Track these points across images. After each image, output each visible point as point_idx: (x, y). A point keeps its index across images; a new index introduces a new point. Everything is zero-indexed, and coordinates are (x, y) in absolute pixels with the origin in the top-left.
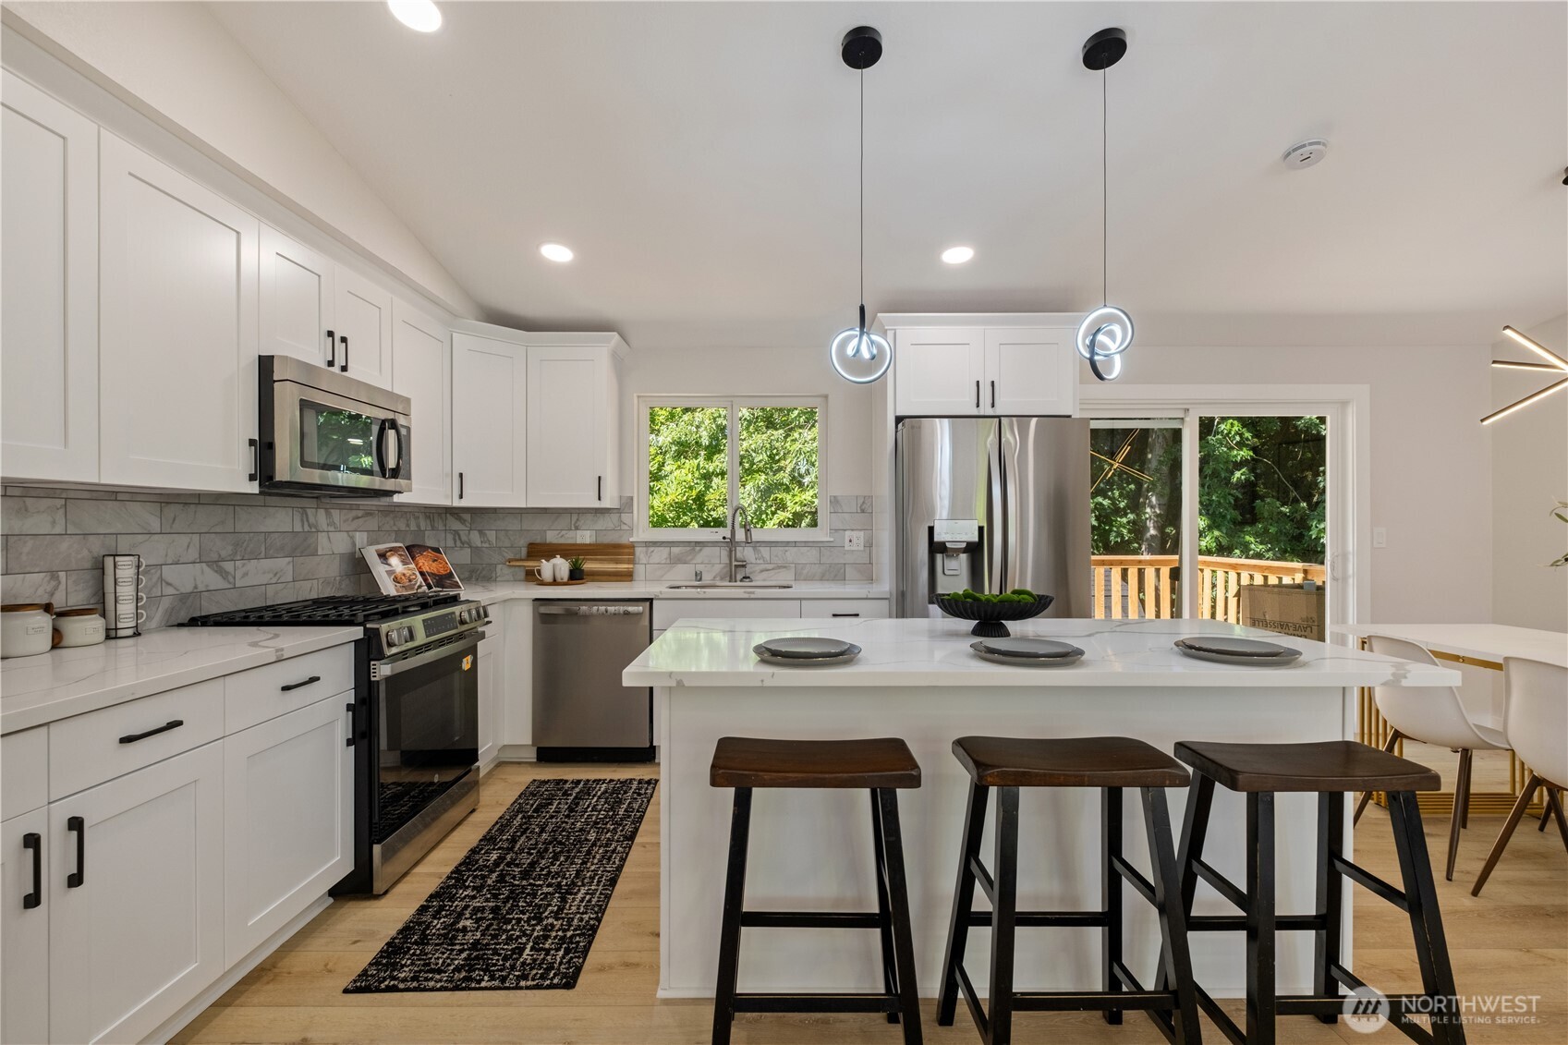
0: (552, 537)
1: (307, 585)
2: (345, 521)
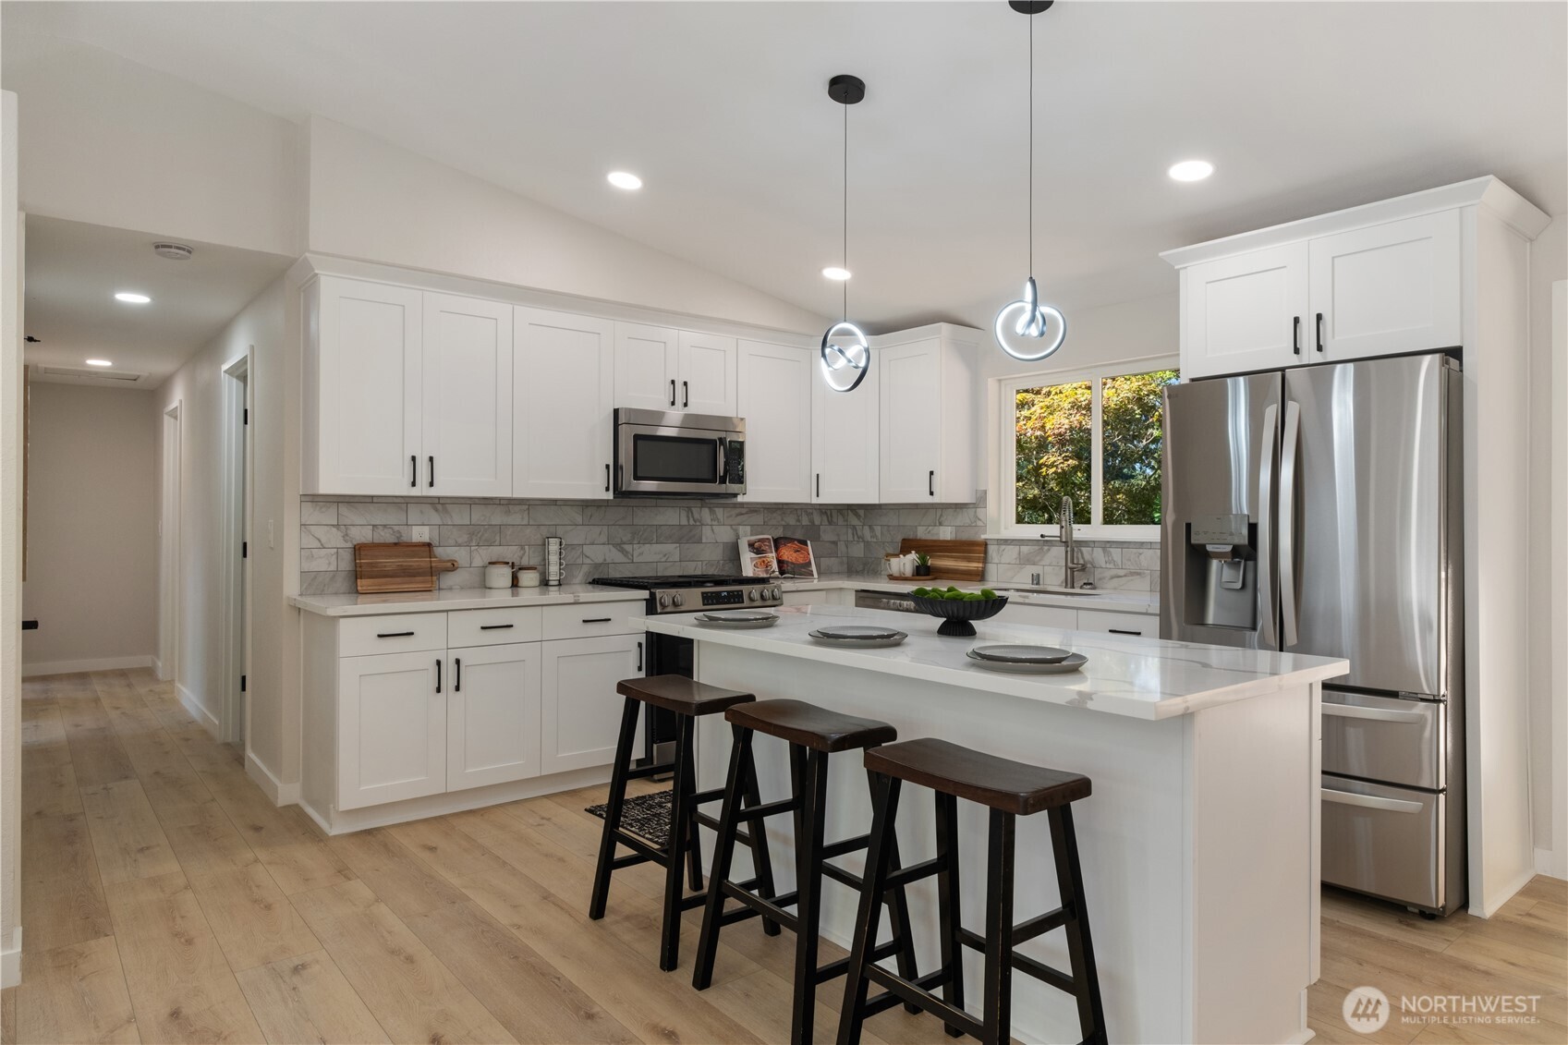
0: (922, 533)
1: (694, 564)
2: (728, 517)
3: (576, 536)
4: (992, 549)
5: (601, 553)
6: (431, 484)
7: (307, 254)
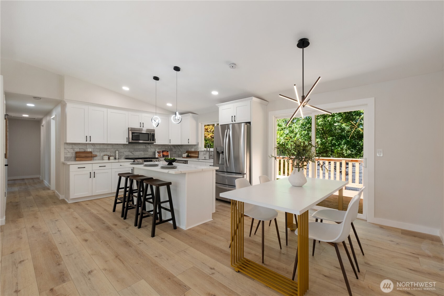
2: (154, 147)
3: (122, 150)
4: (200, 152)
5: (127, 153)
6: (90, 141)
7: (64, 100)
